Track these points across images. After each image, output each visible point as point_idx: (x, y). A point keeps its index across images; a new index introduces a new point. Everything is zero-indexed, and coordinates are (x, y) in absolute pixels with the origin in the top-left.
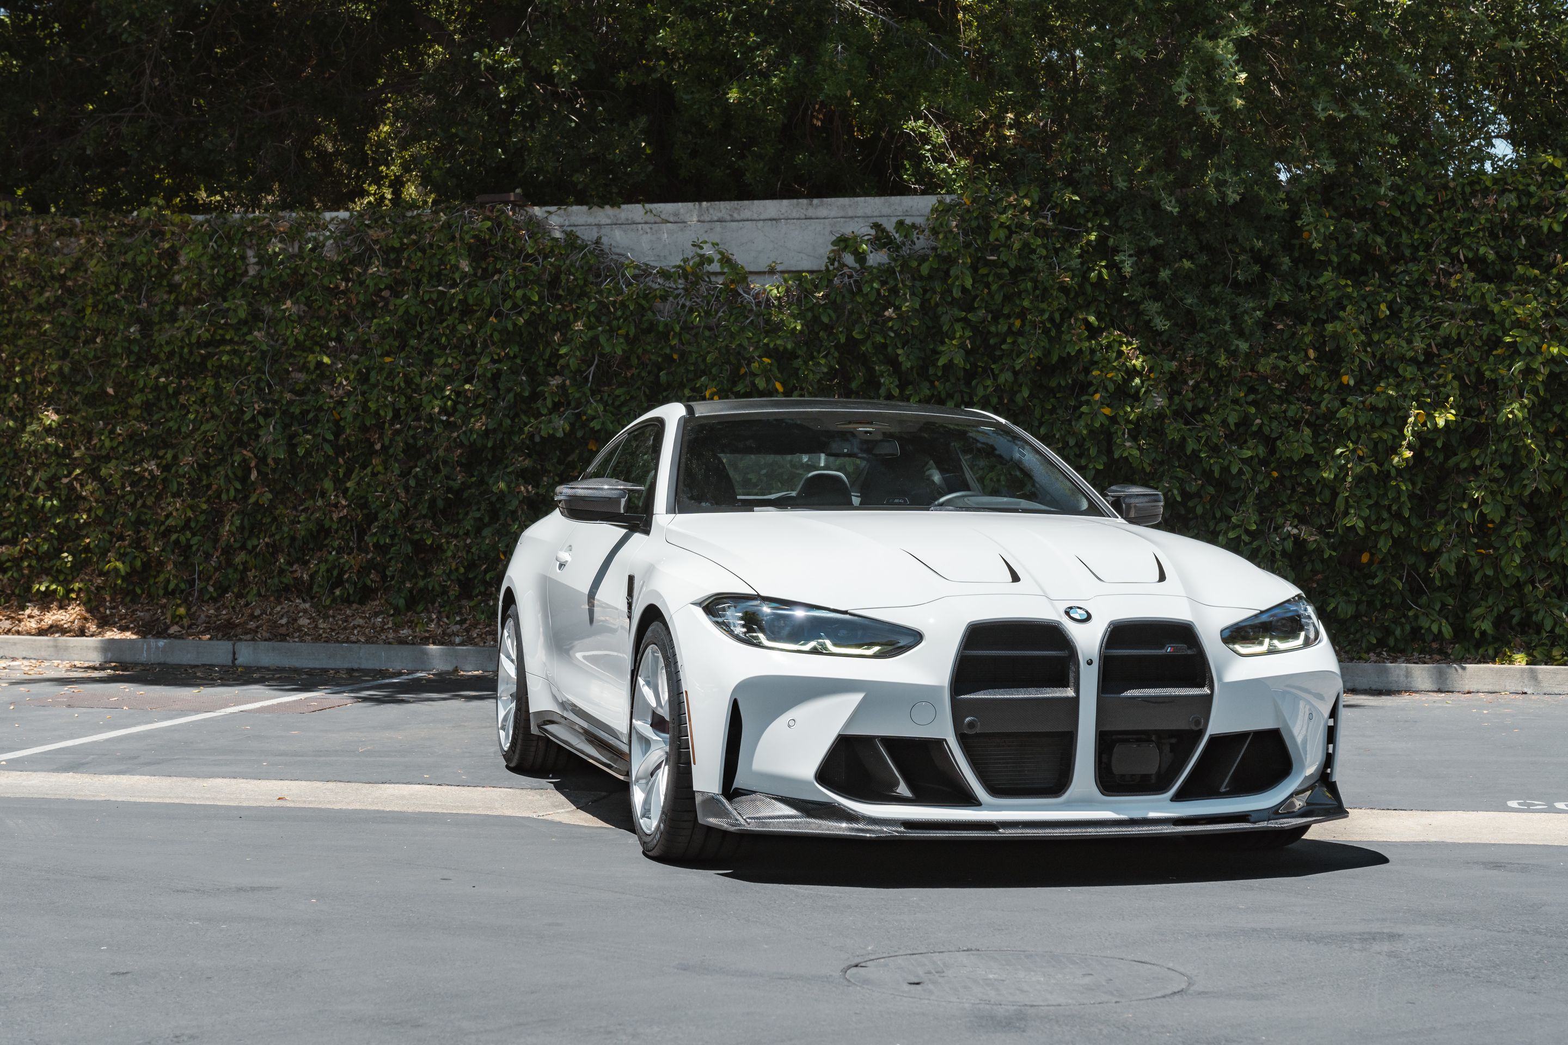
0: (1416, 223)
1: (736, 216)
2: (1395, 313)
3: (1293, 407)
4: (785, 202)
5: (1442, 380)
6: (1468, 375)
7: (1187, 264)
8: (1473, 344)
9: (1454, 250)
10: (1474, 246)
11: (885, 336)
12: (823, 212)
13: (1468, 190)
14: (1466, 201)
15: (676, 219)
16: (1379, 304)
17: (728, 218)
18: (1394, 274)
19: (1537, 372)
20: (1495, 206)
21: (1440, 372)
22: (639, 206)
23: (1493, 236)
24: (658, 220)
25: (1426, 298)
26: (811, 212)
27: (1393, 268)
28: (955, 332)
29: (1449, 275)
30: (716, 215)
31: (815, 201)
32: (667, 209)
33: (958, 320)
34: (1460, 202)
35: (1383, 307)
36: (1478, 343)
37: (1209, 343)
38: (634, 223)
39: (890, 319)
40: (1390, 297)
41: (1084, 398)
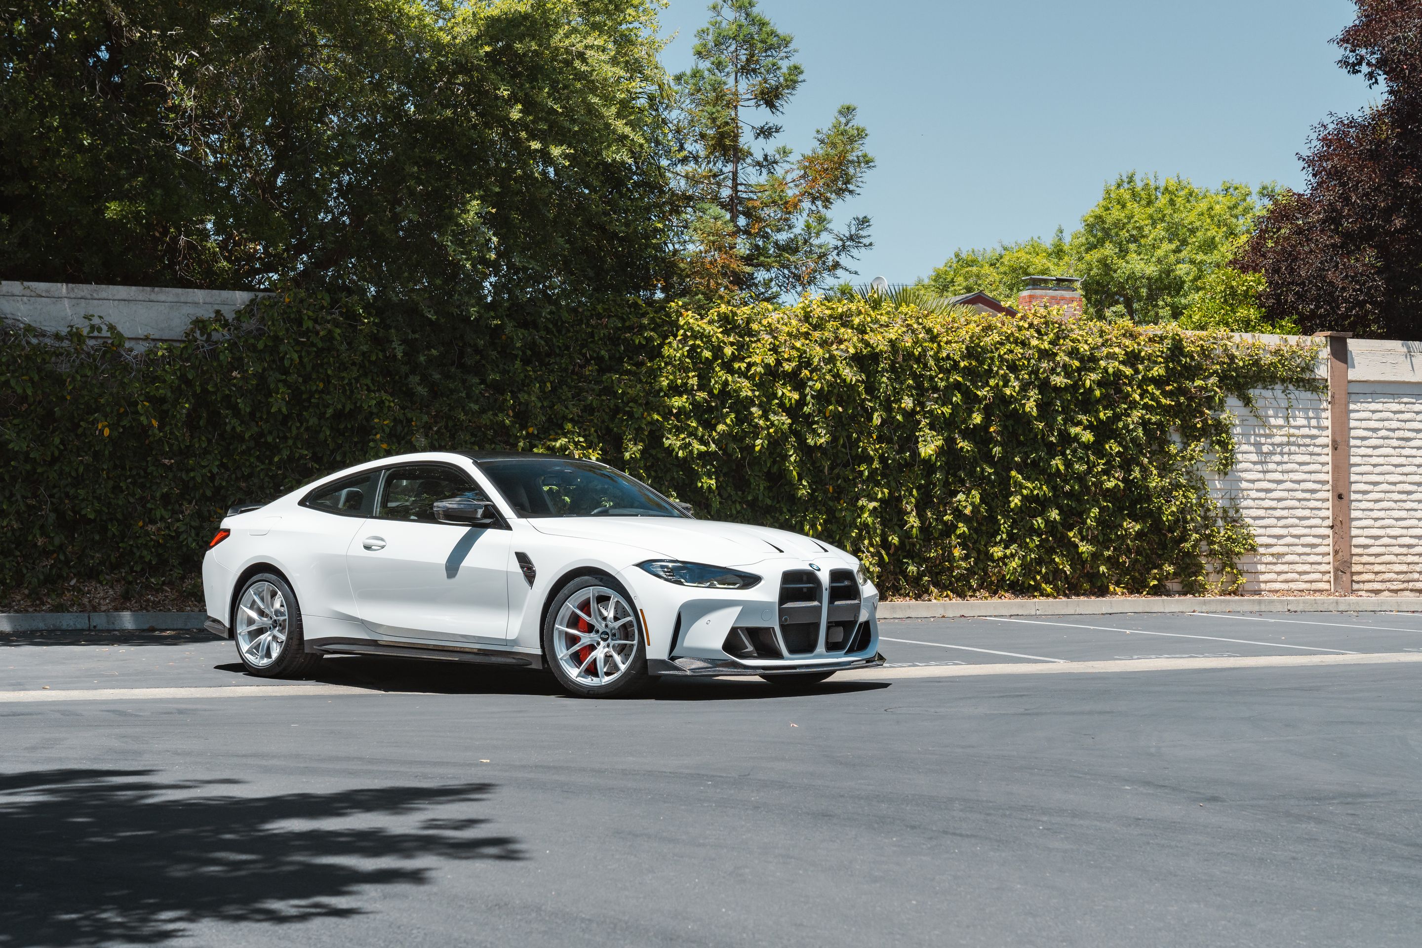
0: (559, 331)
1: (95, 295)
2: (554, 390)
3: (498, 446)
4: (134, 288)
5: (587, 433)
6: (601, 431)
7: (434, 352)
8: (604, 410)
9: (584, 351)
10: (597, 349)
11: (230, 390)
12: (162, 297)
13: (589, 314)
14: (588, 320)
15: (48, 295)
16: (545, 383)
17: (89, 297)
18: (549, 364)
19: (643, 429)
20: (606, 326)
21: (585, 427)
22: (18, 283)
23: (605, 344)
24: (33, 294)
25: (569, 381)
26: (153, 297)
27: (547, 360)
28: (279, 389)
29: (582, 367)
30: (81, 294)
31: (156, 289)
32: (41, 286)
33: (280, 381)
34: (585, 321)
35: (549, 385)
36: (607, 410)
37: (449, 405)
38: (13, 295)
39: (235, 378)
40: (552, 379)
41: (371, 437)
